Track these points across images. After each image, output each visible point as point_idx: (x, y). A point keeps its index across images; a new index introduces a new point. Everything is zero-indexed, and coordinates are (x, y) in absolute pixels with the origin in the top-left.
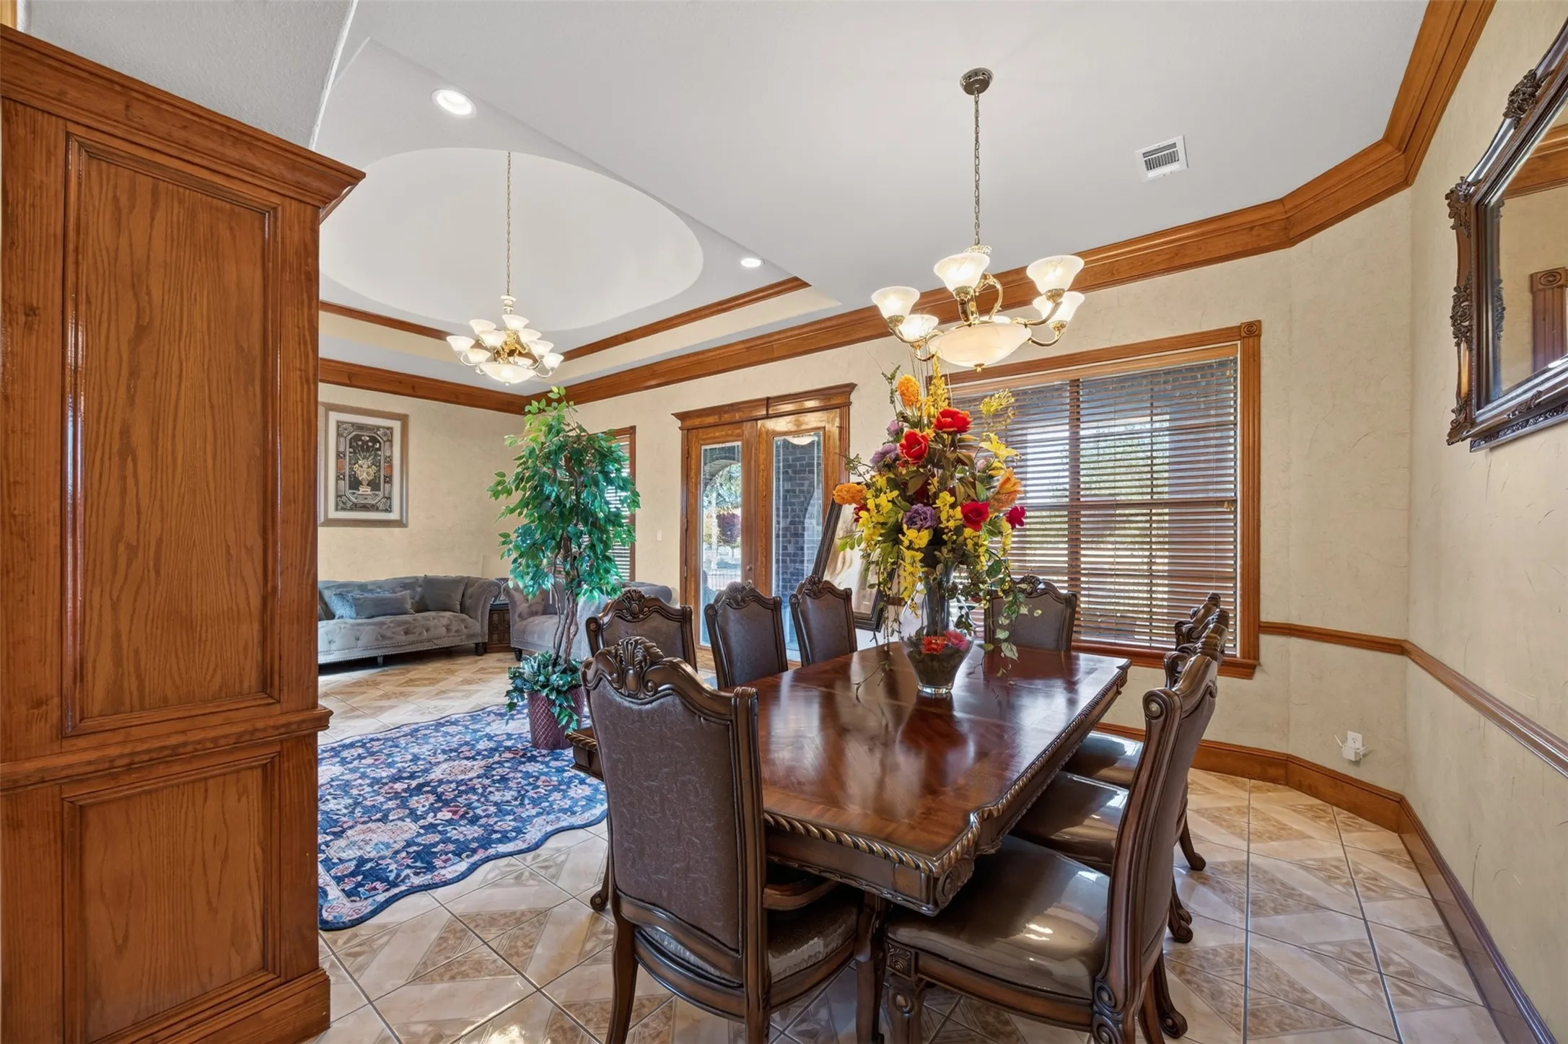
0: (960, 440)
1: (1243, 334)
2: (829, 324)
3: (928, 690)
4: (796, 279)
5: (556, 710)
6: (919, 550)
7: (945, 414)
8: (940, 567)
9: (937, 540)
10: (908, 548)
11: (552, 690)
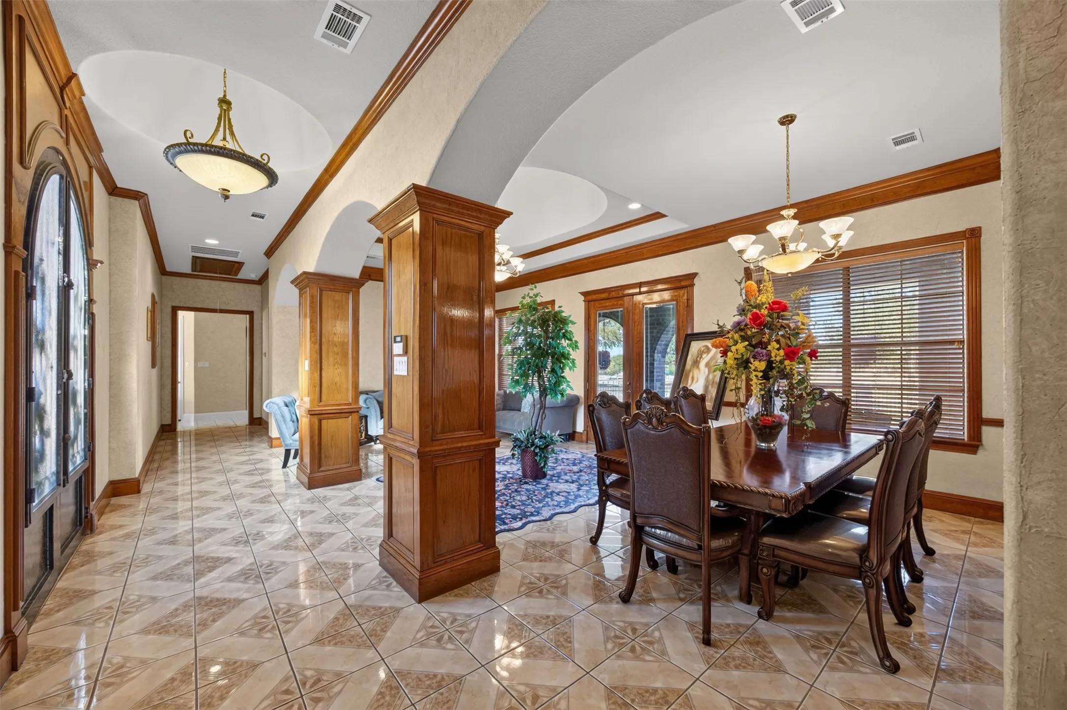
0: (782, 316)
1: (967, 236)
2: (680, 237)
3: (763, 445)
4: (658, 213)
5: (538, 458)
6: (761, 371)
7: (774, 303)
8: (771, 381)
9: (770, 365)
10: (754, 370)
11: (537, 447)
